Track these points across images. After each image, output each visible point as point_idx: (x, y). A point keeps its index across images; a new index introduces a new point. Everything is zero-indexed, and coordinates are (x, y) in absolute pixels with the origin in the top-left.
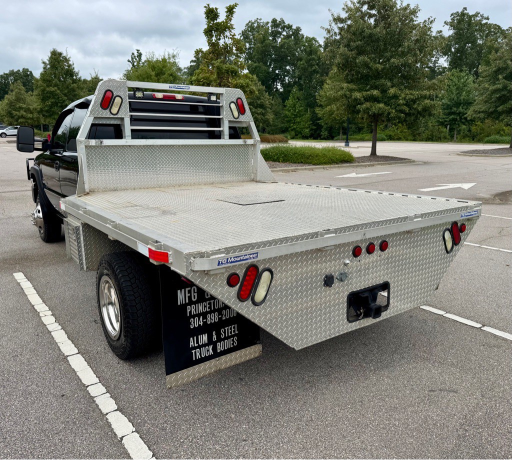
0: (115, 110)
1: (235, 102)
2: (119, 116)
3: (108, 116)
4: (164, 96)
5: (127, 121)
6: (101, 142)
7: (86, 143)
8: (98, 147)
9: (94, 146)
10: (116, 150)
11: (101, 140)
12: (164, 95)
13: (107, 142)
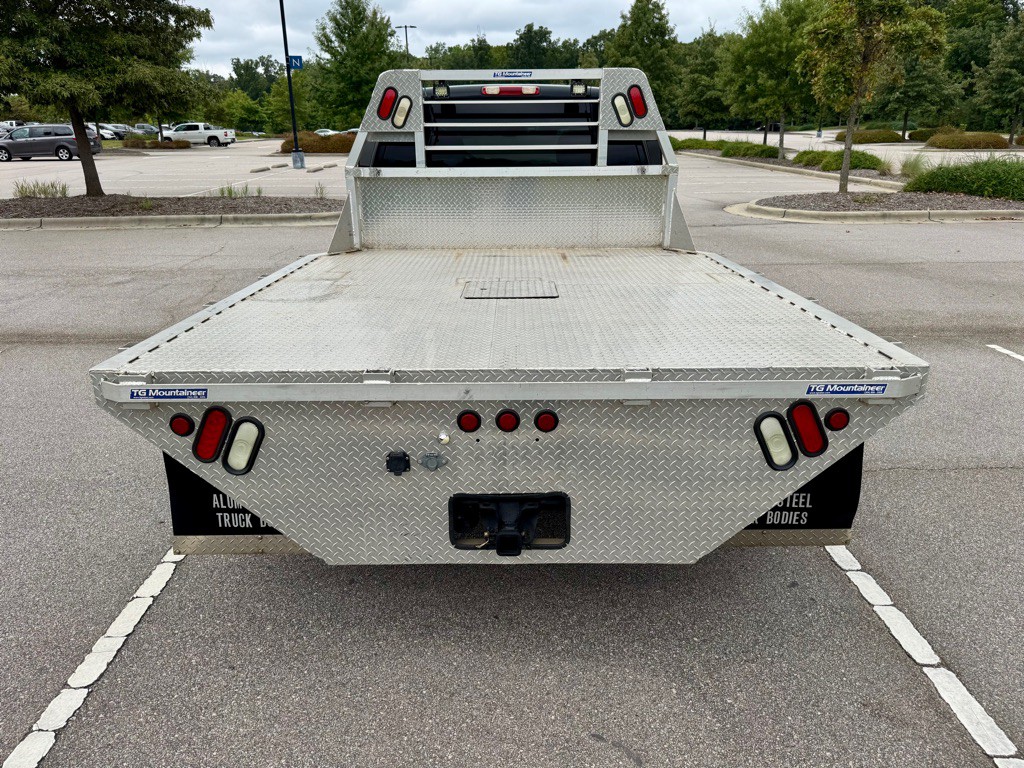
0: (399, 119)
1: (626, 93)
2: (406, 129)
3: (390, 130)
4: (502, 91)
5: (419, 139)
6: (379, 172)
7: (355, 173)
8: (374, 179)
9: (368, 179)
10: (407, 185)
11: (379, 169)
12: (501, 89)
13: (388, 172)
